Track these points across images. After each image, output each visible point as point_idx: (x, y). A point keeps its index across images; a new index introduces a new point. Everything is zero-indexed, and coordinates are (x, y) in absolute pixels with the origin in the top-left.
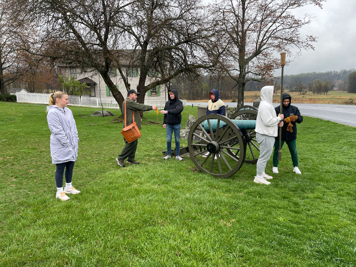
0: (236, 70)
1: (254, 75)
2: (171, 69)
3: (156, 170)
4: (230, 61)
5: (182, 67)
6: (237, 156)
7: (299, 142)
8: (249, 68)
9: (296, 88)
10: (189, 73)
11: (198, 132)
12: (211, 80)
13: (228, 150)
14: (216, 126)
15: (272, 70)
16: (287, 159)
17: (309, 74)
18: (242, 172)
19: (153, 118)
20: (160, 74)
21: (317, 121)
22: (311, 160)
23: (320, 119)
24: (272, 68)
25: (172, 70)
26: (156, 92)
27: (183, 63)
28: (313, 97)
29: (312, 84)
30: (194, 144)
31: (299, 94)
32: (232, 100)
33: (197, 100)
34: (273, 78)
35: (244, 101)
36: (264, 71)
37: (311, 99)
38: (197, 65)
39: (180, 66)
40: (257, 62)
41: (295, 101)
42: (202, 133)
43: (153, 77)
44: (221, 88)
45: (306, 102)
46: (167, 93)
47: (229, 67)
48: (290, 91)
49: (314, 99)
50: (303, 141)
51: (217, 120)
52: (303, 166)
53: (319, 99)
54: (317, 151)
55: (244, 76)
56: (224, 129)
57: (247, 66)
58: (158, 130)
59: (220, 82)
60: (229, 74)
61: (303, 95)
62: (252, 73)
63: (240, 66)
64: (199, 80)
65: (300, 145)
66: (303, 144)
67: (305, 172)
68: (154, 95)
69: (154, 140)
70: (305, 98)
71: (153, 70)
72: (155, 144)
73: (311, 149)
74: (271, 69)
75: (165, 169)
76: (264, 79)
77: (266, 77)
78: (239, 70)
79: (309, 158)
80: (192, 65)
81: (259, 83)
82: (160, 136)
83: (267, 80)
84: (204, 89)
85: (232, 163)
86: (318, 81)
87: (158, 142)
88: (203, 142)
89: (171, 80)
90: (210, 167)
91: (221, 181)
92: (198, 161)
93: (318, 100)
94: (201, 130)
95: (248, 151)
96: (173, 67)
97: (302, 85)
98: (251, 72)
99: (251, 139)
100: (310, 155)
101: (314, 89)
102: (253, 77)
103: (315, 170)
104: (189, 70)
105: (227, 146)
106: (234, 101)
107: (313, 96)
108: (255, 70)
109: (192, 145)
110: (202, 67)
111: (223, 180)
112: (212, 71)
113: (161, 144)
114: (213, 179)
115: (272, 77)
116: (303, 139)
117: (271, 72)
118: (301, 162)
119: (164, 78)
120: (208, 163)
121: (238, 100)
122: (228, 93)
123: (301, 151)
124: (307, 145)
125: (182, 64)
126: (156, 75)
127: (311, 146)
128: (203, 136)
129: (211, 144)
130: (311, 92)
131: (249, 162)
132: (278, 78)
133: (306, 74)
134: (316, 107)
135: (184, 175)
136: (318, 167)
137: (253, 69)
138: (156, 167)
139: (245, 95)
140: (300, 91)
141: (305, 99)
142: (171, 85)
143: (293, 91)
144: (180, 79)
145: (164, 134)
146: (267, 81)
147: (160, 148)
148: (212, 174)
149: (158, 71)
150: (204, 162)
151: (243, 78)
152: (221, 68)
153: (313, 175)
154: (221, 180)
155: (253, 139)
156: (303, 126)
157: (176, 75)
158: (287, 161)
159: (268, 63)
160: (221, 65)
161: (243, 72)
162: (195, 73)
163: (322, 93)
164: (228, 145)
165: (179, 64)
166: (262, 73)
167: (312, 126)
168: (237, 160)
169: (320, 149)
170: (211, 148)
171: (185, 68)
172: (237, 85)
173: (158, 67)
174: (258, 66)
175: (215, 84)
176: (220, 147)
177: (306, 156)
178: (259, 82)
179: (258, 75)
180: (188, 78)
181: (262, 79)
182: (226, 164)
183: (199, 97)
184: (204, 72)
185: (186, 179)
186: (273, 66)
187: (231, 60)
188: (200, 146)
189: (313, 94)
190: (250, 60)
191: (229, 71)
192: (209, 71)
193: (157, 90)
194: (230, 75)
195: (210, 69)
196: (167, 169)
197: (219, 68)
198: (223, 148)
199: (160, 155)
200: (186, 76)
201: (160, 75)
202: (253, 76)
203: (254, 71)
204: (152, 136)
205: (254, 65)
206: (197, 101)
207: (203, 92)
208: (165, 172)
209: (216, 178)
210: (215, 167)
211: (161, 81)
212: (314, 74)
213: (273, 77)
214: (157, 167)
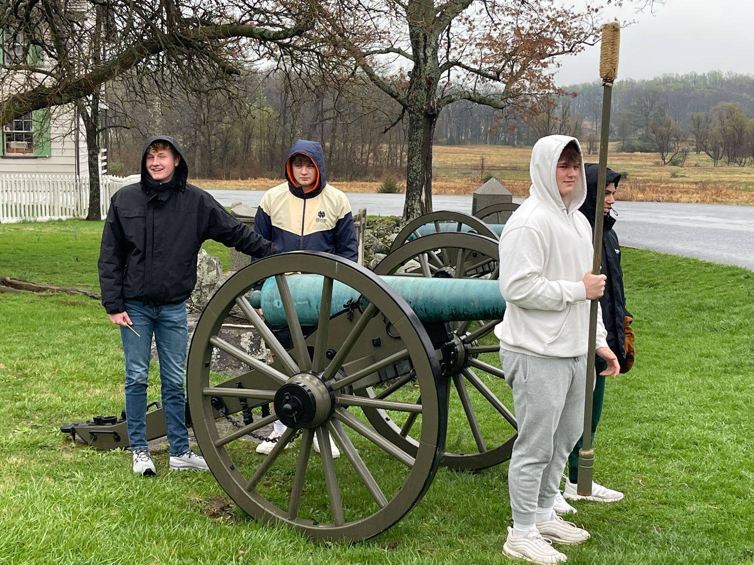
0: (399, 51)
1: (473, 79)
2: (103, 35)
3: (32, 520)
4: (373, 14)
5: (154, 29)
6: (409, 438)
7: (666, 368)
8: (453, 45)
9: (645, 138)
10: (190, 59)
11: (233, 331)
12: (287, 92)
13: (371, 413)
14: (314, 304)
15: (546, 60)
16: (619, 448)
17: (695, 79)
18: (433, 509)
19: (17, 264)
20: (51, 56)
21: (733, 279)
22: (714, 446)
23: (744, 271)
24: (550, 49)
25: (108, 39)
26: (29, 138)
27: (160, 10)
28: (712, 176)
29: (708, 121)
30: (213, 387)
31: (657, 164)
32: (379, 184)
33: (228, 178)
34: (551, 91)
35: (433, 190)
36: (515, 61)
37: (703, 186)
38: (227, 22)
39: (146, 27)
40: (484, 23)
41: (643, 191)
42: (250, 333)
43: (17, 68)
44: (334, 130)
45: (685, 198)
46: (83, 145)
47: (368, 38)
48: (623, 149)
49: (715, 183)
50: (681, 364)
51: (319, 280)
52: (684, 475)
53: (735, 186)
54: (735, 407)
55: (432, 82)
56: (351, 318)
57: (445, 37)
58: (40, 318)
59: (328, 103)
60: (365, 68)
61: (674, 168)
62: (467, 68)
63: (413, 35)
64: (235, 92)
65: (667, 385)
66: (680, 376)
67: (691, 500)
68: (18, 150)
69: (19, 368)
70: (680, 179)
71: (15, 36)
72: (23, 391)
73: (714, 399)
74: (543, 55)
75: (74, 512)
76: (516, 94)
77: (524, 87)
78: (410, 51)
79: (707, 441)
80: (203, 23)
81: (496, 112)
82: (50, 349)
83: (527, 101)
84: (256, 131)
85: (387, 472)
86: (731, 112)
87: (39, 378)
88: (256, 377)
89: (103, 88)
90: (290, 491)
91: (338, 556)
92: (232, 468)
93: (731, 187)
94: (247, 320)
95: (456, 412)
96: (111, 29)
97: (668, 125)
98: (459, 64)
99: (466, 360)
100: (709, 428)
101: (716, 143)
102: (471, 85)
103: (732, 493)
104: (188, 45)
105: (367, 396)
106: (389, 189)
107: (711, 170)
108: (477, 56)
109: (205, 396)
110: (249, 34)
111: (348, 551)
112: (291, 54)
113: (56, 390)
114: (305, 550)
115: (548, 87)
116: (678, 358)
117: (545, 65)
118: (675, 457)
119: (71, 76)
120: (279, 474)
121: (410, 185)
122: (363, 152)
123: (672, 411)
124: (698, 380)
125: (156, 14)
126: (29, 59)
127: (711, 387)
128: (255, 347)
129: (295, 390)
130: (704, 156)
131: (458, 465)
132: (575, 95)
133: (684, 81)
134: (727, 221)
135: (170, 539)
136: (741, 477)
137: (468, 51)
138: (31, 502)
139: (436, 161)
140: (662, 149)
141: (682, 183)
142: (102, 106)
143: (633, 150)
144: (146, 84)
145: (69, 340)
146: (529, 105)
147: (49, 408)
148: (298, 528)
149: (42, 45)
150: (263, 473)
151: (428, 90)
152: (330, 39)
153: (723, 514)
154: (338, 551)
155: (477, 360)
156: (677, 301)
157: (125, 66)
158: (617, 453)
159: (531, 28)
160: (330, 28)
161: (425, 61)
162: (214, 58)
163: (748, 160)
164: (370, 390)
165: (142, 16)
166: (508, 70)
167: (711, 302)
168: (411, 460)
169: (746, 402)
170: (294, 409)
171: (171, 34)
172: (401, 117)
173: (41, 25)
174: (490, 37)
175: (307, 112)
176: (333, 400)
177: (694, 429)
178: (497, 107)
179: (490, 78)
180: (184, 78)
181: (507, 94)
182: (361, 476)
183: (233, 163)
184: (257, 57)
185: (179, 557)
186: (551, 42)
187: (377, 8)
188: (243, 399)
189: (711, 164)
190: (457, 14)
191: (365, 55)
192: (278, 53)
193: (33, 130)
194: (371, 75)
195: (282, 46)
196: (83, 510)
197: (322, 41)
198: (346, 407)
199: (50, 441)
200: (172, 72)
201: (49, 63)
202: (471, 83)
203: (475, 62)
204: (12, 351)
205: (476, 33)
206: (224, 182)
207: (255, 145)
208: (76, 527)
209: (317, 545)
210: (312, 493)
211: (54, 87)
212: (715, 80)
213: (554, 88)
214: (36, 504)
